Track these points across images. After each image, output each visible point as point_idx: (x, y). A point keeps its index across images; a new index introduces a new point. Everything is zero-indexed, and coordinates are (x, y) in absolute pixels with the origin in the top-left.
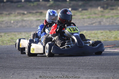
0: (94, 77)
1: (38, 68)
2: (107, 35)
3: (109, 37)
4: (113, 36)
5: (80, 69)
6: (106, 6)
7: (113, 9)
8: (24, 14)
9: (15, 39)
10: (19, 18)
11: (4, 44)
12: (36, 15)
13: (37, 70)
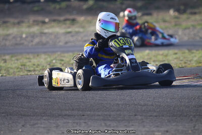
0: (161, 129)
1: (66, 115)
2: (185, 58)
3: (188, 61)
4: (195, 59)
5: (136, 117)
6: (182, 7)
7: (195, 13)
8: (44, 23)
9: (29, 66)
10: (35, 29)
11: (9, 74)
12: (65, 24)
13: (65, 118)
